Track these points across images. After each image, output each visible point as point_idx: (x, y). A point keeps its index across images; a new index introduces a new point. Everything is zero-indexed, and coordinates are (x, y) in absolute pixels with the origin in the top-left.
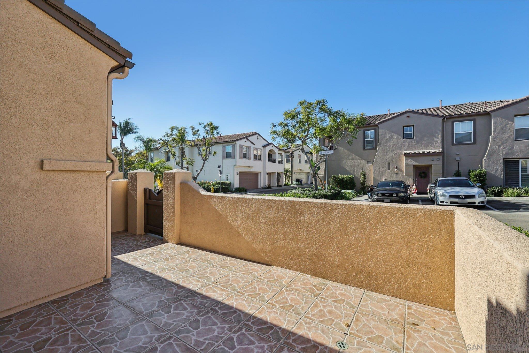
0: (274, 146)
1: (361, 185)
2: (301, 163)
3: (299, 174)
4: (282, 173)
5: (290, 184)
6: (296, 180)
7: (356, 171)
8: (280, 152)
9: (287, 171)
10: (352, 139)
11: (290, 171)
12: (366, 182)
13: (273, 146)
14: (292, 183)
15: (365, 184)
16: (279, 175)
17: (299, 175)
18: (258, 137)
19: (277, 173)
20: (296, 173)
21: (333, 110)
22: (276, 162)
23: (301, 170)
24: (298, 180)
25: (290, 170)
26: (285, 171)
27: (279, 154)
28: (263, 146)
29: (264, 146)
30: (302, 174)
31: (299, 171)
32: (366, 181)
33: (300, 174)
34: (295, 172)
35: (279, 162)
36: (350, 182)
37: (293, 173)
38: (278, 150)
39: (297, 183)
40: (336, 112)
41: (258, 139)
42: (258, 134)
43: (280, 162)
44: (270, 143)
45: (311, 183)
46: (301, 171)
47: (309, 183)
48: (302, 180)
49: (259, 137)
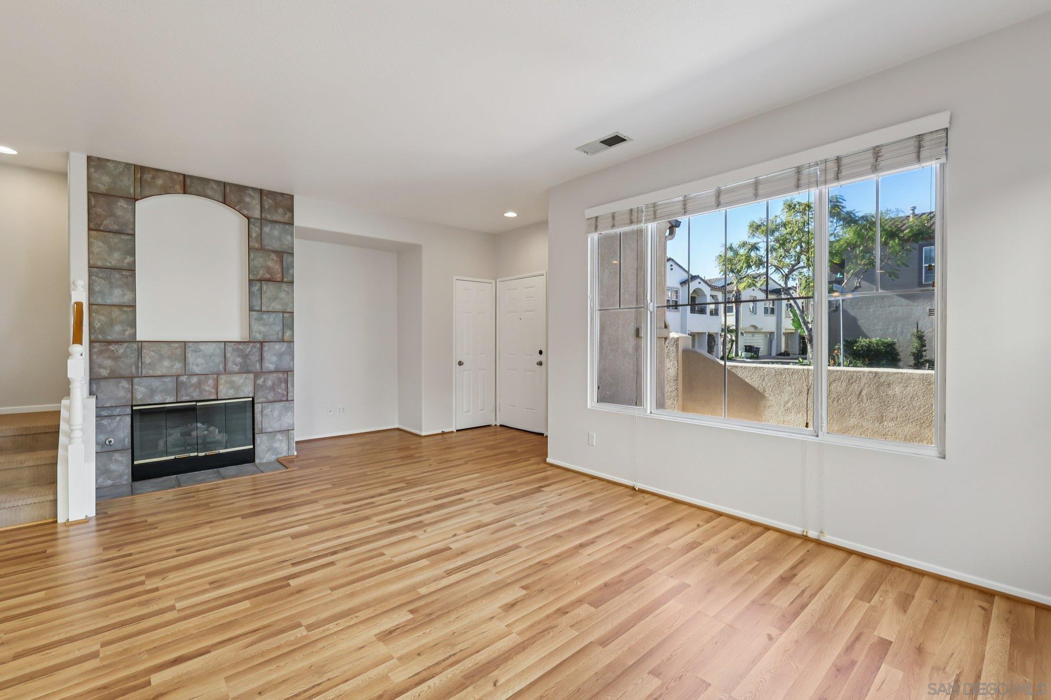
0: (702, 282)
1: (912, 358)
2: (756, 314)
3: (750, 335)
4: (718, 333)
5: (734, 355)
6: (746, 349)
7: (899, 330)
8: (714, 293)
9: (726, 329)
10: (897, 268)
11: (733, 330)
12: (924, 353)
13: (700, 281)
14: (737, 355)
15: (922, 356)
16: (711, 338)
17: (752, 338)
18: (671, 266)
19: (707, 334)
20: (745, 335)
21: (857, 214)
22: (706, 313)
23: (755, 327)
24: (749, 349)
25: (734, 328)
26: (723, 330)
27: (711, 296)
28: (681, 283)
29: (683, 283)
30: (757, 335)
31: (753, 330)
32: (925, 351)
33: (753, 336)
34: (743, 332)
35: (711, 314)
36: (886, 352)
37: (739, 333)
38: (709, 289)
39: (749, 354)
40: (863, 218)
41: (672, 269)
42: (673, 260)
43: (715, 313)
44: (695, 276)
45: (777, 355)
46: (755, 330)
47: (774, 353)
48: (758, 349)
49: (675, 266)
